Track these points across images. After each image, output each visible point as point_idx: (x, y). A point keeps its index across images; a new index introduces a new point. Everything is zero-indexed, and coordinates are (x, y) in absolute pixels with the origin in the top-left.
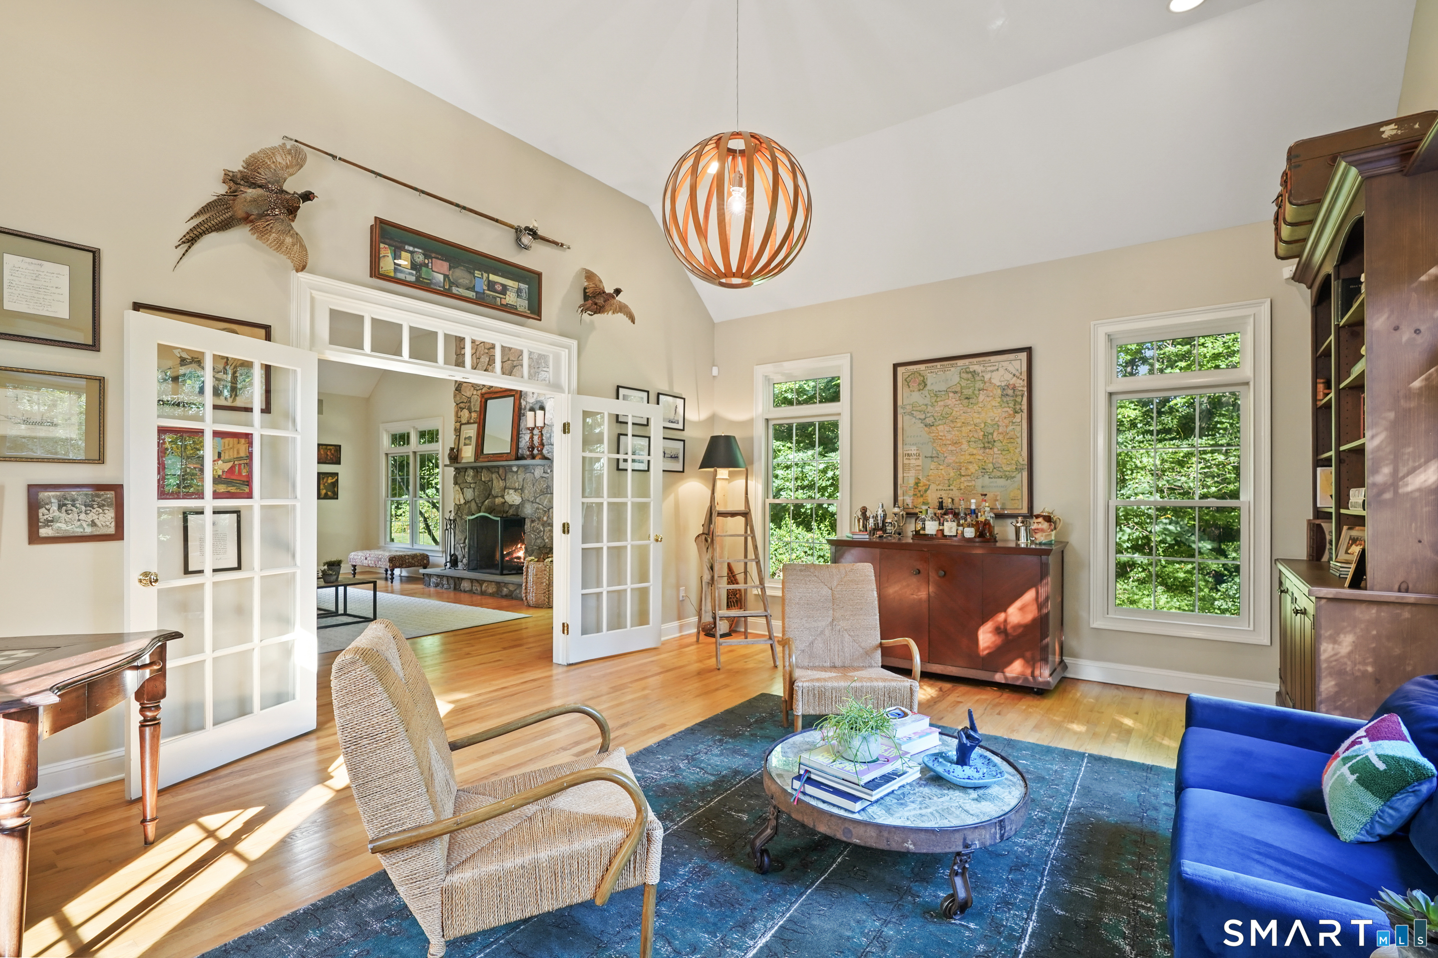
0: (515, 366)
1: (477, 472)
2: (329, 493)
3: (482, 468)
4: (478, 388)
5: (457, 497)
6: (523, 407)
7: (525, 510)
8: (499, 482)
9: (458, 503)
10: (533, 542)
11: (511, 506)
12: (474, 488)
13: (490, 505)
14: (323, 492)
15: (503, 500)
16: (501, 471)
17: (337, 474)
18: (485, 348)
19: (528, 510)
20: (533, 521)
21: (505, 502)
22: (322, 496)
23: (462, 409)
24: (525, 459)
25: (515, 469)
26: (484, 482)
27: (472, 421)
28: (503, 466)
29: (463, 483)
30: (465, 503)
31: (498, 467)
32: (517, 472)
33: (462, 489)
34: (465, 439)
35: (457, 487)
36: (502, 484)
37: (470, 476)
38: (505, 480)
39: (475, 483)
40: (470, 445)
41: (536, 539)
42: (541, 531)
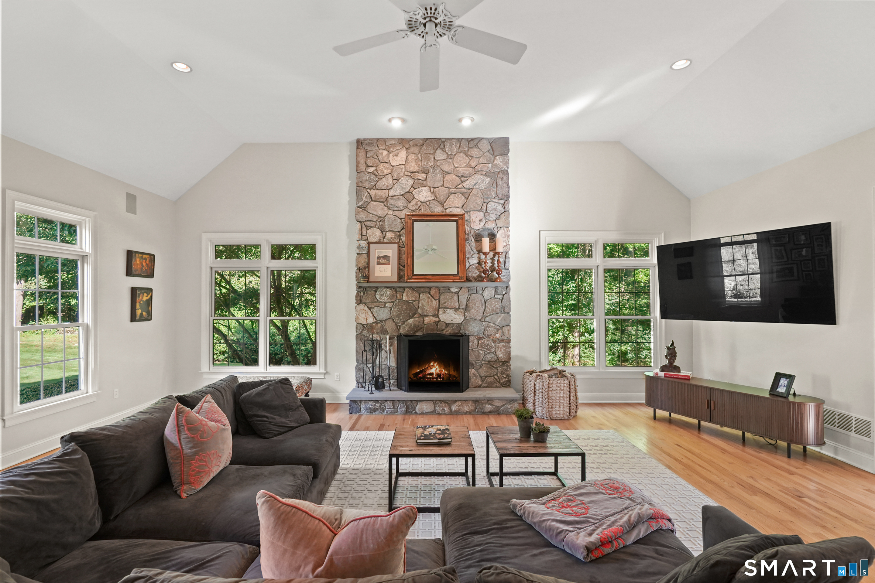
0: (452, 193)
1: (396, 291)
2: (144, 313)
3: (404, 288)
4: (395, 209)
5: (363, 316)
6: (467, 232)
7: (470, 328)
8: (432, 301)
9: (364, 322)
10: (482, 357)
11: (447, 325)
12: (391, 308)
13: (417, 323)
14: (139, 312)
15: (437, 319)
16: (433, 291)
17: (151, 290)
18: (405, 170)
19: (474, 329)
20: (479, 339)
21: (440, 320)
22: (138, 318)
23: (368, 227)
24: (470, 281)
25: (454, 290)
26: (407, 301)
27: (385, 240)
28: (436, 287)
29: (373, 301)
30: (376, 323)
31: (430, 288)
32: (457, 293)
33: (369, 309)
34: (379, 258)
35: (362, 306)
36: (435, 303)
37: (384, 296)
38: (439, 300)
39: (392, 302)
40: (389, 264)
41: (485, 354)
42: (492, 347)
